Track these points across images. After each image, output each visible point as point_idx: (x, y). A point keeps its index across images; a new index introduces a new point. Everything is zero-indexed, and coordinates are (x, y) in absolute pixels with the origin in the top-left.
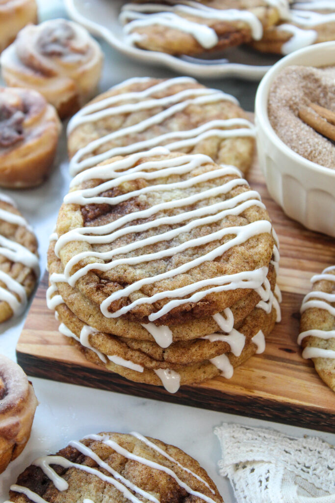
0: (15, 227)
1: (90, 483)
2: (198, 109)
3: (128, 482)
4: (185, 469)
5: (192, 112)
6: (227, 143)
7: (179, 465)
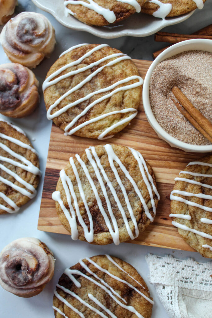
0: (26, 149)
3: (106, 284)
4: (131, 277)
5: (107, 72)
6: (127, 93)
7: (129, 275)
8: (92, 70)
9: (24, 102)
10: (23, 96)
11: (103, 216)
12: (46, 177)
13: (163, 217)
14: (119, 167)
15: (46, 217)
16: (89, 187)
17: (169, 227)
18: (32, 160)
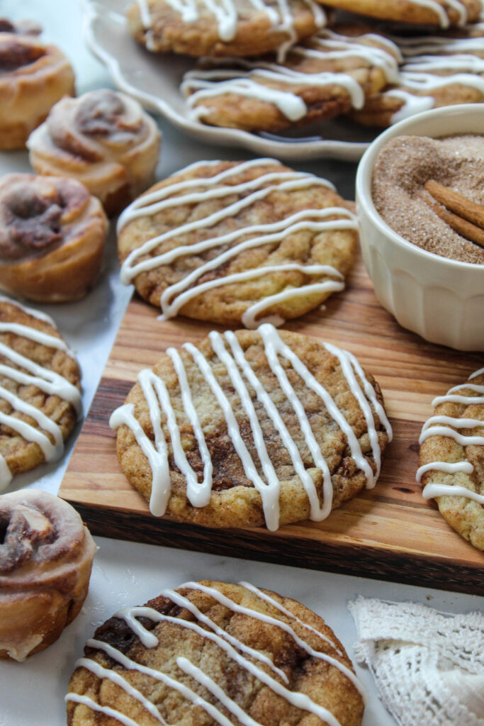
0: (54, 350)
1: (185, 639)
2: (284, 197)
3: (233, 639)
4: (306, 625)
5: (276, 200)
6: (322, 237)
7: (298, 621)
8: (241, 196)
9: (70, 242)
10: (69, 232)
11: (240, 459)
12: (99, 394)
13: (401, 486)
14: (291, 367)
15: (86, 472)
16: (212, 399)
17: (415, 507)
18: (66, 373)
